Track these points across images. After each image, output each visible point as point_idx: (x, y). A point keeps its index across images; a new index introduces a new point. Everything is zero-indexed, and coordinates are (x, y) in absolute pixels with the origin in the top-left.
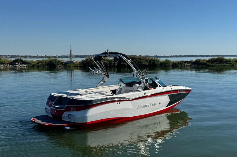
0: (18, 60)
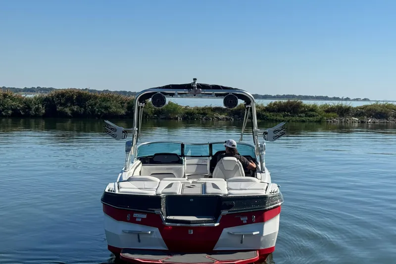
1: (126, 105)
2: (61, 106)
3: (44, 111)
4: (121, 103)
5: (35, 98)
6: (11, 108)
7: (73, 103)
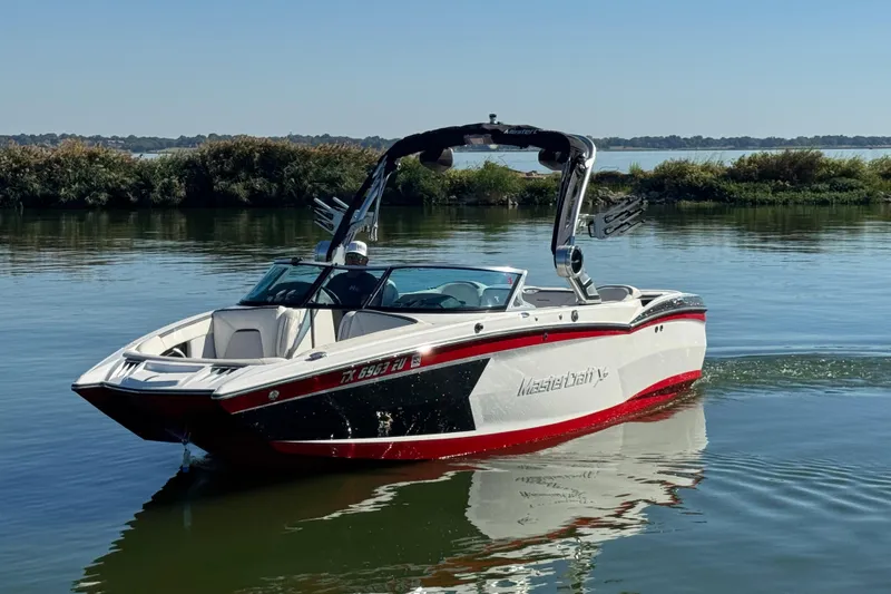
2: (223, 178)
3: (182, 193)
4: (369, 168)
5: (162, 160)
6: (107, 186)
7: (252, 172)
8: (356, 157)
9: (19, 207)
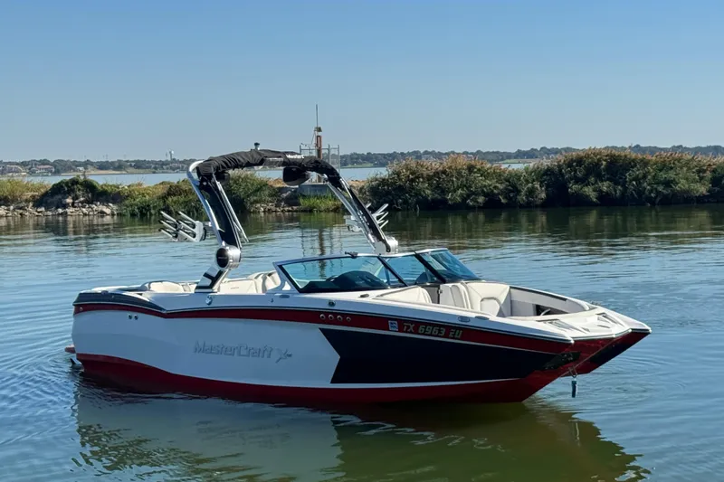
0: (74, 182)
1: (708, 175)
2: (576, 182)
3: (543, 195)
4: (699, 172)
5: (526, 169)
6: (483, 191)
7: (600, 177)
8: (688, 163)
9: (416, 209)
